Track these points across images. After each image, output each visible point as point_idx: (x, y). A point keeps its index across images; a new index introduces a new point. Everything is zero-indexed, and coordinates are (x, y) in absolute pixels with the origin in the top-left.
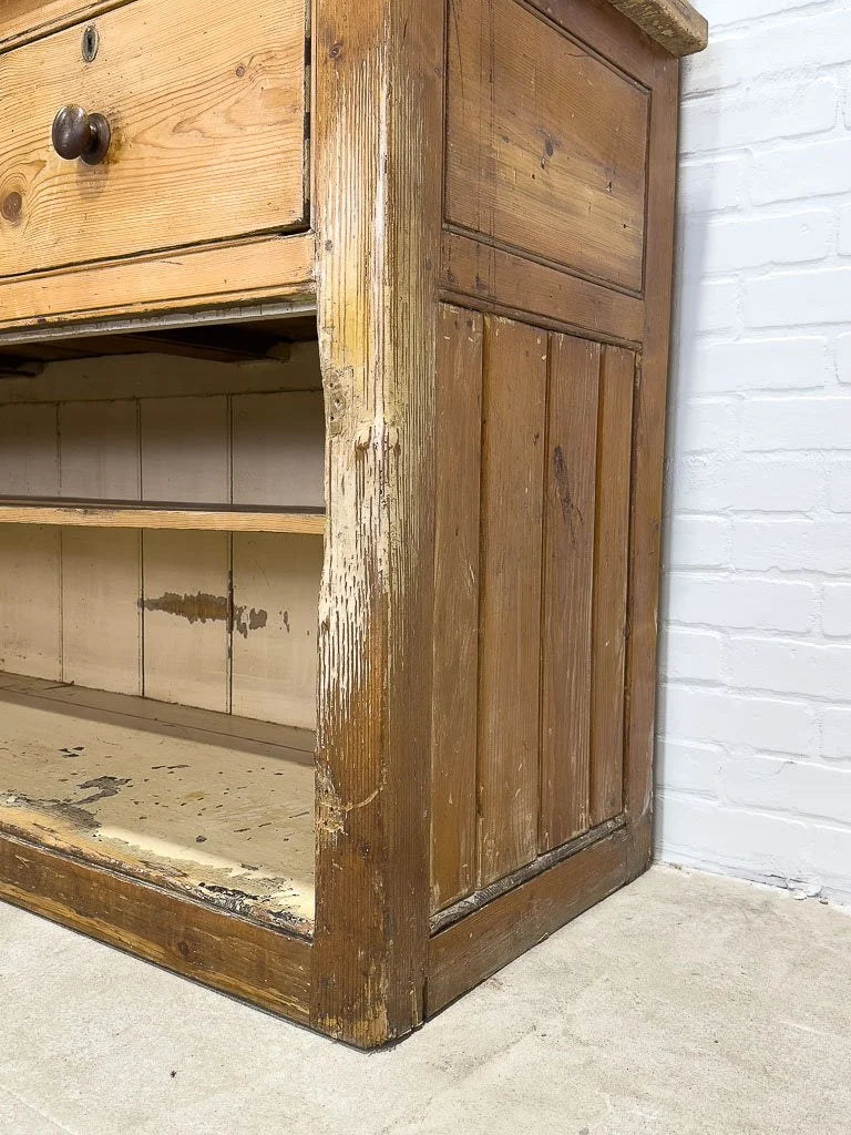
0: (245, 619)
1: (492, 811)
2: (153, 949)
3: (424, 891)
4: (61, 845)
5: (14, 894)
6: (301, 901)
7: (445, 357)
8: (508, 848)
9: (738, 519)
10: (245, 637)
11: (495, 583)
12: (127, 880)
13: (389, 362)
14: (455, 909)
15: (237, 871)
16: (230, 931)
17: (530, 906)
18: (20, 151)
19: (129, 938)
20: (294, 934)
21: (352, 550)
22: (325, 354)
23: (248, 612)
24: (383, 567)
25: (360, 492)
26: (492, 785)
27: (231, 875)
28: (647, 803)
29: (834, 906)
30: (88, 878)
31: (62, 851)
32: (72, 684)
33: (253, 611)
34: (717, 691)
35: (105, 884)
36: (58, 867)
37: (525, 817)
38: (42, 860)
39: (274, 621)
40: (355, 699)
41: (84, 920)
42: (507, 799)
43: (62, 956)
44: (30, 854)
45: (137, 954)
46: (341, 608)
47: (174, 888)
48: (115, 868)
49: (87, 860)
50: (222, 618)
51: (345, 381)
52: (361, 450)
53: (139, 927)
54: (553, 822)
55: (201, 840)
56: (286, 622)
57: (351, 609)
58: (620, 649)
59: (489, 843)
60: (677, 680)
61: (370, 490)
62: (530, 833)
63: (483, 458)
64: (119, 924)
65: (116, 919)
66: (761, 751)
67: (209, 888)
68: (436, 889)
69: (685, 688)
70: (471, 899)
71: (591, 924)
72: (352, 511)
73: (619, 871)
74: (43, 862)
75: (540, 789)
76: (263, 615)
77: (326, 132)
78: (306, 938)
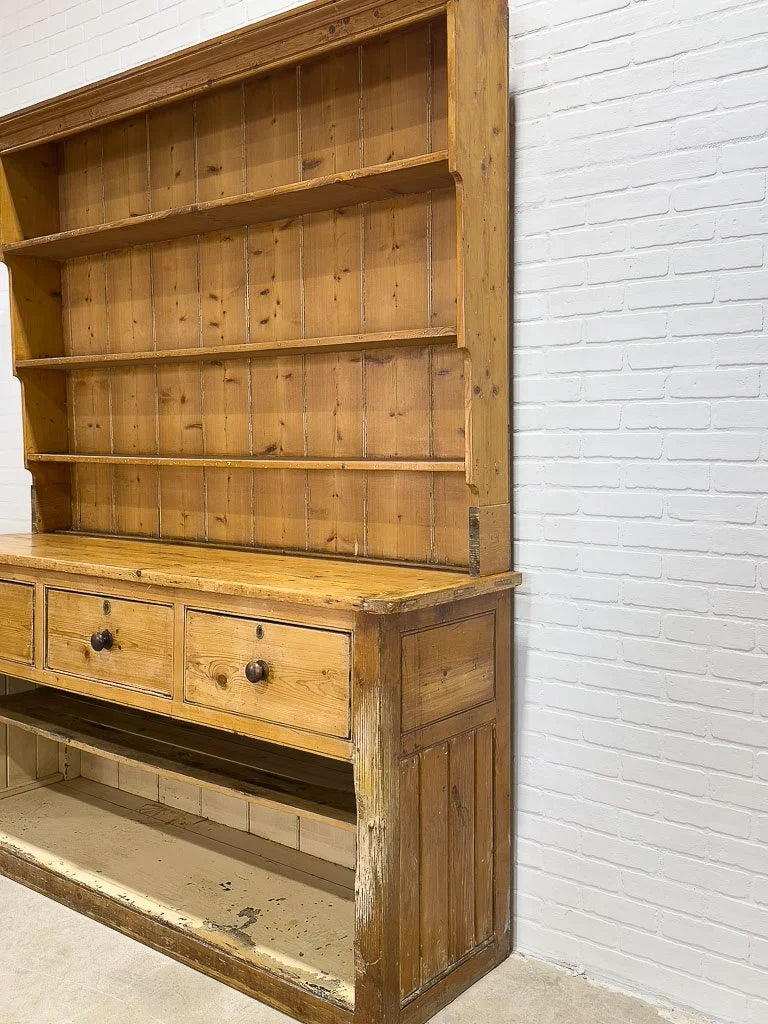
1: (427, 954)
2: (286, 1008)
3: (397, 992)
4: (241, 957)
6: (348, 993)
7: (403, 781)
8: (434, 967)
9: (546, 792)
11: (426, 859)
12: (273, 977)
13: (381, 797)
14: (410, 998)
15: (321, 975)
16: (320, 1004)
17: (445, 989)
19: (273, 1001)
20: (347, 1009)
21: (367, 866)
22: (357, 789)
24: (380, 874)
25: (371, 844)
26: (427, 942)
27: (318, 977)
28: (507, 926)
29: (590, 981)
31: (242, 960)
32: (207, 819)
34: (539, 872)
35: (263, 978)
36: (240, 966)
37: (442, 952)
38: (233, 963)
40: (370, 922)
42: (433, 946)
43: (247, 1009)
44: (227, 959)
46: (363, 886)
47: (295, 984)
48: (269, 971)
49: (254, 965)
51: (365, 800)
52: (371, 829)
53: (279, 998)
54: (456, 948)
55: (301, 955)
57: (368, 887)
58: (490, 859)
59: (425, 968)
60: (522, 865)
61: (374, 845)
62: (445, 958)
63: (420, 809)
64: (270, 996)
65: (269, 993)
66: (558, 904)
67: (311, 985)
68: (402, 991)
69: (525, 869)
70: (418, 992)
71: (475, 991)
72: (367, 850)
73: (490, 963)
75: (449, 936)
77: (357, 708)
78: (351, 1011)
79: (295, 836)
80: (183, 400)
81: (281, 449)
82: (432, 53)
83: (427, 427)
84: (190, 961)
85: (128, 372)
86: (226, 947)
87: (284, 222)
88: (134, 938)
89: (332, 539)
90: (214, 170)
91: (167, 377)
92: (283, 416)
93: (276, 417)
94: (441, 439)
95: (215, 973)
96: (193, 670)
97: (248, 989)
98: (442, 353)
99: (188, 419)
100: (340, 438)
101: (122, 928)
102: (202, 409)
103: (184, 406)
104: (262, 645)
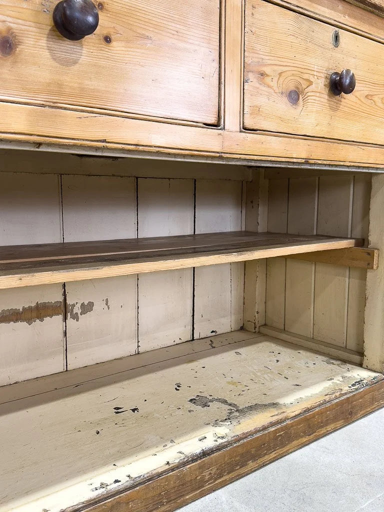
0: (77, 310)
2: (341, 422)
4: (297, 412)
5: (277, 454)
10: (77, 321)
12: (328, 405)
18: (300, 70)
19: (332, 426)
23: (79, 305)
30: (314, 416)
31: (300, 414)
33: (83, 304)
35: (320, 414)
38: (292, 425)
39: (98, 306)
41: (312, 436)
45: (335, 430)
47: (345, 394)
48: (324, 403)
49: (312, 409)
50: (58, 314)
53: (335, 419)
55: (297, 385)
56: (107, 304)
64: (327, 425)
67: (352, 386)
74: (292, 426)
76: (91, 305)
79: (61, 357)
86: (275, 419)
95: (273, 455)
104: (337, 54)
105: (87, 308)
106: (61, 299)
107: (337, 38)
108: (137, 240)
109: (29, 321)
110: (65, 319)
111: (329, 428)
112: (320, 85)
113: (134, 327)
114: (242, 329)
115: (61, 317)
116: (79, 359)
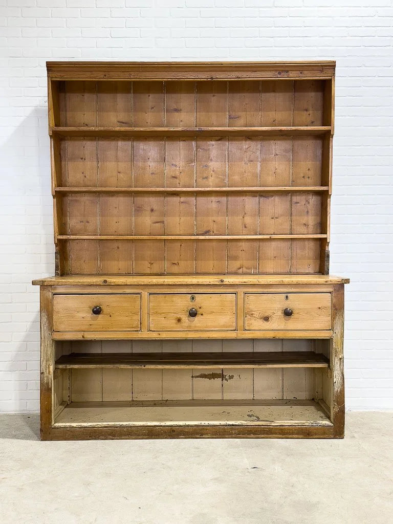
0: (227, 377)
2: (301, 436)
10: (227, 381)
12: (294, 427)
16: (318, 429)
20: (330, 426)
21: (339, 372)
25: (341, 364)
31: (277, 426)
32: (167, 400)
33: (229, 376)
35: (289, 429)
36: (276, 428)
38: (272, 429)
39: (236, 377)
44: (269, 428)
46: (337, 379)
47: (305, 426)
49: (284, 426)
52: (341, 359)
53: (298, 434)
56: (239, 377)
57: (340, 379)
65: (293, 434)
67: (311, 424)
72: (339, 367)
76: (233, 376)
77: (335, 318)
78: (332, 426)
79: (221, 394)
80: (152, 210)
81: (213, 232)
82: (295, 85)
83: (289, 223)
84: (248, 436)
85: (113, 196)
87: (217, 138)
88: (213, 438)
89: (240, 268)
90: (177, 110)
91: (140, 200)
92: (214, 218)
93: (211, 219)
94: (295, 227)
95: (262, 436)
96: (249, 317)
97: (281, 436)
98: (297, 195)
99: (155, 219)
100: (245, 227)
101: (204, 436)
102: (164, 214)
103: (153, 213)
104: (288, 302)
105: (231, 377)
106: (221, 372)
107: (287, 297)
108: (253, 353)
109: (210, 379)
110: (223, 380)
111: (294, 436)
112: (280, 313)
113: (252, 387)
114: (313, 399)
115: (221, 379)
116: (228, 396)
